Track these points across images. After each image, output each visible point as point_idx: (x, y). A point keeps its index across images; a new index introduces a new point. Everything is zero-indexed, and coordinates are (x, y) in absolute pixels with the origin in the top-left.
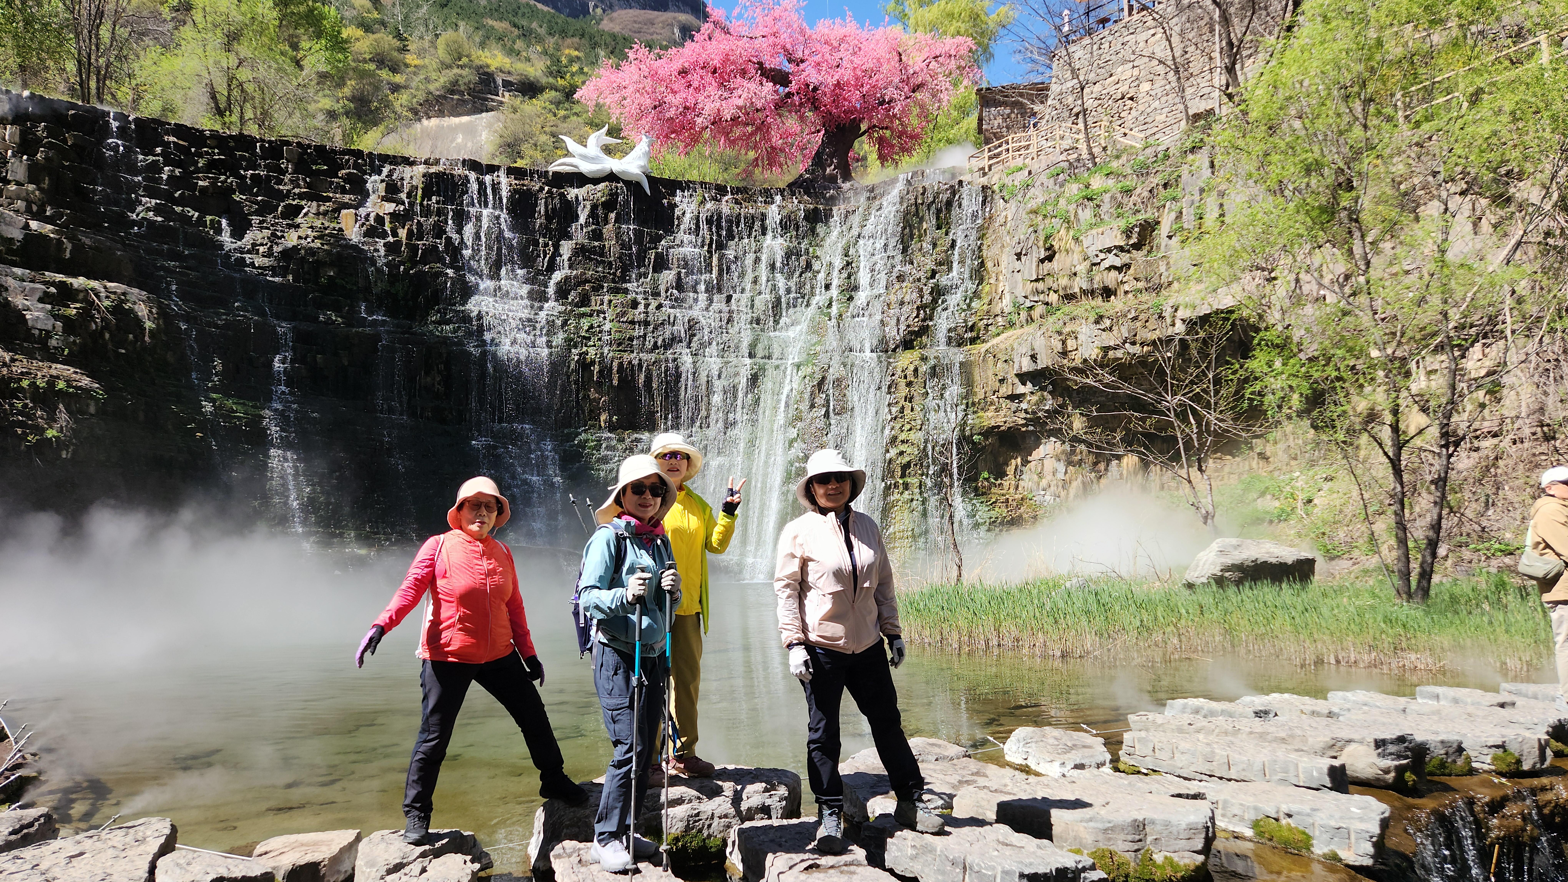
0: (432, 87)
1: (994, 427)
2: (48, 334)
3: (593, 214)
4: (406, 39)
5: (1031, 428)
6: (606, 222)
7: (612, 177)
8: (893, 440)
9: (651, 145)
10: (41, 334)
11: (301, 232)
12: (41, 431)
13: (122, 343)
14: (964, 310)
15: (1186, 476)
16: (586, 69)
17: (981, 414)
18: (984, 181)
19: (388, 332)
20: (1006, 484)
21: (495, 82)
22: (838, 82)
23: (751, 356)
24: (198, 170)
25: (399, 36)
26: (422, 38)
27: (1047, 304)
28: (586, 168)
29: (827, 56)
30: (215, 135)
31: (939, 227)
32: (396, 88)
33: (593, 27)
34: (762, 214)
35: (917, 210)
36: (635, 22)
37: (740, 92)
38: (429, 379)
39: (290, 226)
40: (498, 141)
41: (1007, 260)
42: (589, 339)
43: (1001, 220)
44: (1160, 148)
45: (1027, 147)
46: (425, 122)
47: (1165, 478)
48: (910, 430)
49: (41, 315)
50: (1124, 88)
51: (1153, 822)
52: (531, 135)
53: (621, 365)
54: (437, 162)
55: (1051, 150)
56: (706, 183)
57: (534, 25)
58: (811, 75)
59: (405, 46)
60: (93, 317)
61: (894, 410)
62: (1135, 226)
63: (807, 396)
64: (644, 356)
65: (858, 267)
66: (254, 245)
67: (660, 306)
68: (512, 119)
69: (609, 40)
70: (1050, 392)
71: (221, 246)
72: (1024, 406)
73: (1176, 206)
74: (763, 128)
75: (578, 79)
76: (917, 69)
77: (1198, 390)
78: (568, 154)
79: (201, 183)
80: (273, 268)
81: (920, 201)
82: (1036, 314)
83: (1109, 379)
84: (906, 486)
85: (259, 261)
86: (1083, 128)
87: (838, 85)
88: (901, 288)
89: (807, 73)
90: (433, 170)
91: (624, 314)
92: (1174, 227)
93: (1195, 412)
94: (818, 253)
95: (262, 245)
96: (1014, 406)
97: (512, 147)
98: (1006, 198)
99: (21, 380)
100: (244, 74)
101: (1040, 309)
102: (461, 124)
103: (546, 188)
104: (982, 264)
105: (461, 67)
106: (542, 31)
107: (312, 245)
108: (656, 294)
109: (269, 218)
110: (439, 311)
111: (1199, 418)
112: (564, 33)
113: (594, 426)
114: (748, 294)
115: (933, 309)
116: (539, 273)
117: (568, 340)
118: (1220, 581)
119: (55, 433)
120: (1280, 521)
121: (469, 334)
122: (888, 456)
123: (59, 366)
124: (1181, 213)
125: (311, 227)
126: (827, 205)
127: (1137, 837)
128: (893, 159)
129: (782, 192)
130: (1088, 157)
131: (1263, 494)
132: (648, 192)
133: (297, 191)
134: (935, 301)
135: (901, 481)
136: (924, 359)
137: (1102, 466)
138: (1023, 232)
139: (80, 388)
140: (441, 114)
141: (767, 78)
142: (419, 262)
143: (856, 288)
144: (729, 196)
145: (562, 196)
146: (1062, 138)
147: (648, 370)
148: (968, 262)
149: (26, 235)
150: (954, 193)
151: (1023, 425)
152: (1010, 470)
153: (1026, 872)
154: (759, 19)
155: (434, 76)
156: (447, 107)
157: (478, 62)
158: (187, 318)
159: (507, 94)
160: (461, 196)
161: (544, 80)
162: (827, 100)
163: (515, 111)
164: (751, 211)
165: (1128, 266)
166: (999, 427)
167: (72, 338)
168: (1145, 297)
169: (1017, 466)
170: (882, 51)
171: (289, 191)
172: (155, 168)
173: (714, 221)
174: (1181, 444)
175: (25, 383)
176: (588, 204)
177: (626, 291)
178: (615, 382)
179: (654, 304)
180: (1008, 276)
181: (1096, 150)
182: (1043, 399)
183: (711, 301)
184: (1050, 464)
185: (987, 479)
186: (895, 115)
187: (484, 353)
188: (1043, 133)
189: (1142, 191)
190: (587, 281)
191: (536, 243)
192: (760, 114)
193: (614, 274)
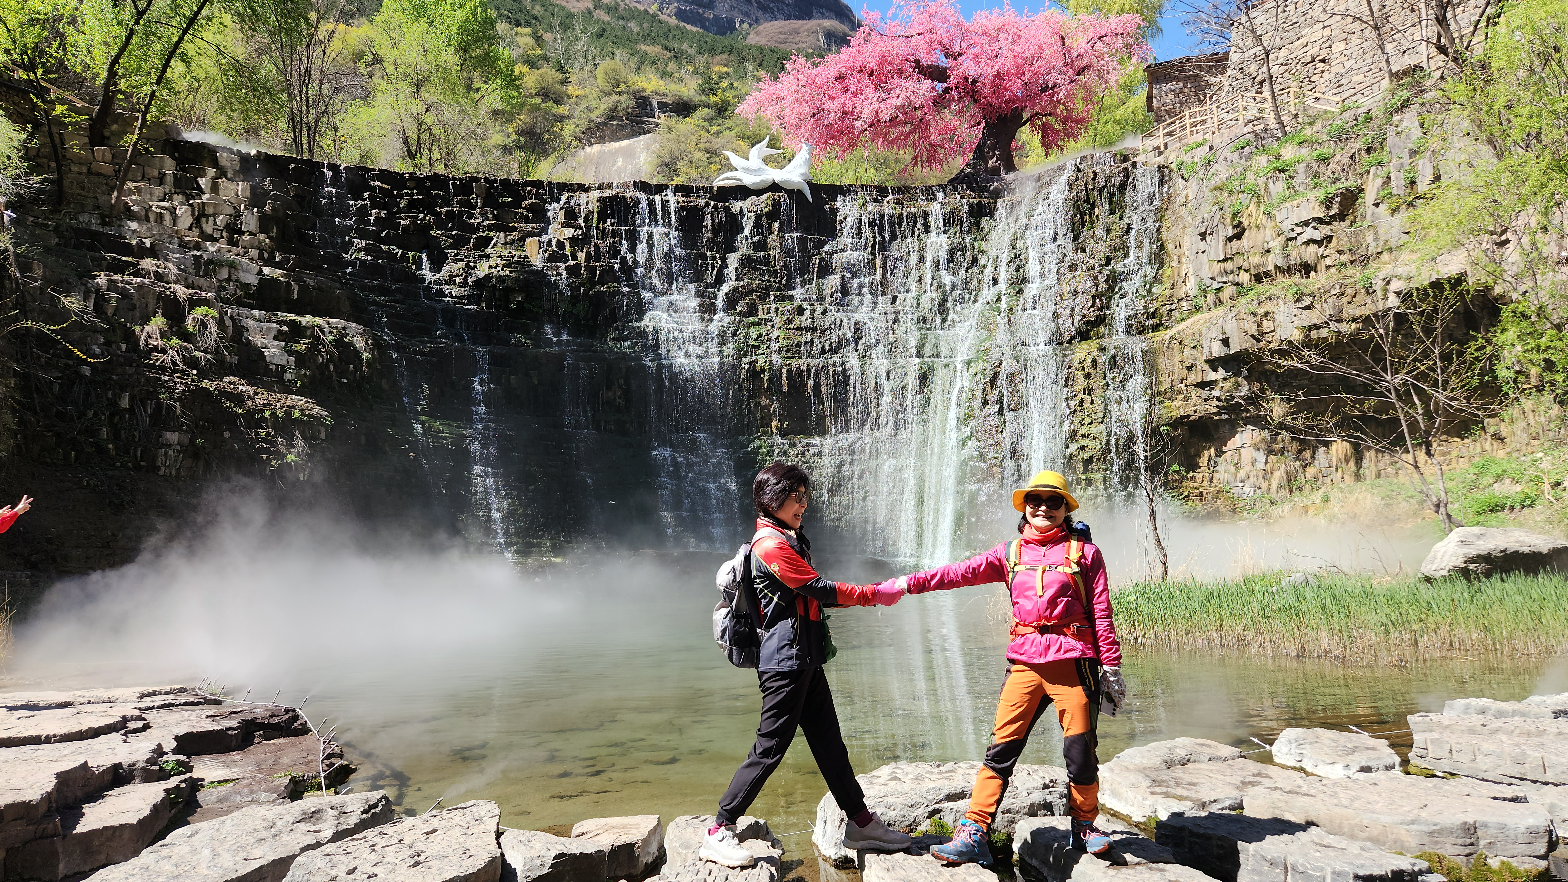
0: (593, 115)
1: (1183, 417)
2: (283, 369)
3: (757, 225)
4: (567, 71)
5: (1225, 416)
6: (770, 232)
7: (774, 187)
8: (1073, 435)
9: (811, 153)
10: (277, 368)
11: (492, 262)
12: (281, 456)
13: (342, 373)
14: (1144, 297)
15: (1411, 461)
16: (735, 85)
17: (1168, 404)
18: (1160, 160)
19: (573, 351)
20: (1199, 476)
21: (651, 105)
22: (998, 72)
23: (919, 355)
24: (400, 211)
25: (561, 69)
26: (581, 69)
27: (1237, 284)
28: (749, 180)
29: (986, 47)
30: (413, 177)
31: (1112, 212)
32: (561, 119)
33: (740, 43)
34: (925, 212)
35: (1088, 196)
36: (780, 33)
37: (897, 92)
38: (610, 394)
39: (482, 257)
40: (656, 161)
41: (1190, 241)
42: (758, 347)
43: (1180, 200)
44: (1360, 111)
45: (1204, 122)
46: (588, 149)
47: (1381, 465)
48: (1091, 423)
49: (277, 351)
50: (1313, 51)
51: (1485, 825)
52: (686, 153)
53: (790, 371)
54: (610, 186)
55: (1233, 122)
56: (866, 186)
57: (685, 46)
58: (968, 68)
59: (567, 78)
60: (319, 351)
61: (1072, 403)
62: (1336, 195)
63: (979, 392)
64: (813, 362)
65: (1027, 259)
66: (451, 276)
67: (824, 312)
68: (668, 139)
69: (756, 53)
70: (1245, 378)
71: (423, 280)
72: (1216, 393)
73: (1382, 172)
74: (922, 126)
75: (729, 95)
76: (1082, 51)
77: (1423, 368)
78: (732, 168)
79: (403, 222)
80: (468, 297)
81: (1090, 187)
82: (1225, 295)
83: (1316, 360)
84: (1089, 482)
85: (456, 291)
86: (1270, 97)
87: (998, 75)
88: (1074, 277)
89: (965, 66)
90: (607, 194)
91: (791, 321)
92: (1382, 193)
93: (1420, 392)
94: (984, 248)
95: (458, 276)
96: (1205, 393)
97: (669, 166)
98: (1186, 176)
99: (263, 411)
100: (430, 119)
101: (1229, 291)
102: (620, 148)
103: (712, 203)
104: (1162, 247)
105: (619, 93)
106: (692, 51)
107: (502, 273)
108: (821, 299)
109: (463, 251)
110: (617, 328)
111: (1425, 398)
112: (713, 51)
113: (766, 432)
114: (913, 293)
115: (1110, 298)
116: (709, 286)
117: (739, 350)
118: (1465, 573)
119: (293, 457)
120: (1523, 507)
121: (645, 348)
122: (1068, 451)
123: (294, 397)
124: (1389, 178)
125: (500, 256)
126: (992, 198)
127: (1469, 841)
128: (1058, 146)
129: (944, 188)
130: (1277, 126)
131: (1499, 478)
132: (810, 199)
133: (486, 223)
134: (1111, 289)
135: (1083, 477)
136: (1102, 349)
137: (1307, 454)
138: (1207, 210)
139: (312, 416)
140: (602, 140)
141: (924, 75)
142: (598, 283)
143: (1025, 281)
144: (890, 197)
145: (728, 210)
146: (1245, 109)
147: (817, 376)
148: (1146, 246)
149: (260, 280)
150: (1127, 176)
151: (1215, 414)
152: (1203, 461)
153: (1361, 873)
154: (915, 17)
155: (594, 104)
156: (608, 132)
157: (635, 88)
158: (398, 348)
159: (662, 115)
160: (633, 217)
161: (697, 99)
162: (987, 91)
163: (670, 131)
164: (913, 210)
165: (1329, 239)
166: (1189, 416)
167: (303, 371)
168: (1350, 271)
169: (1210, 457)
170: (1044, 36)
171: (479, 224)
172: (363, 212)
173: (876, 223)
174: (1404, 427)
175: (267, 414)
176: (752, 215)
177: (791, 299)
178: (785, 389)
179: (819, 309)
180: (1192, 258)
181: (1285, 119)
182: (1237, 386)
183: (875, 304)
184: (1247, 454)
185: (1177, 472)
186: (1059, 101)
187: (660, 367)
188: (1222, 106)
189: (1341, 157)
190: (754, 291)
191: (704, 257)
192: (918, 113)
193: (780, 282)
